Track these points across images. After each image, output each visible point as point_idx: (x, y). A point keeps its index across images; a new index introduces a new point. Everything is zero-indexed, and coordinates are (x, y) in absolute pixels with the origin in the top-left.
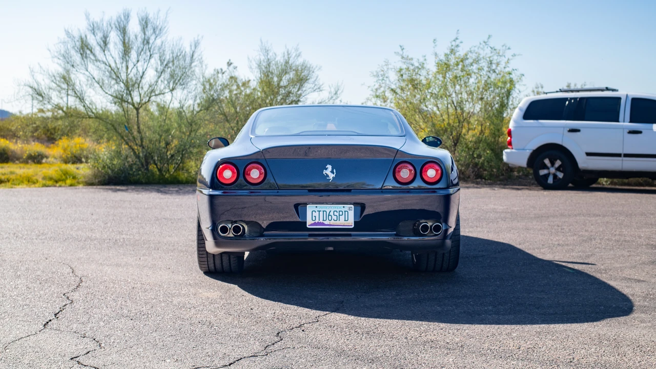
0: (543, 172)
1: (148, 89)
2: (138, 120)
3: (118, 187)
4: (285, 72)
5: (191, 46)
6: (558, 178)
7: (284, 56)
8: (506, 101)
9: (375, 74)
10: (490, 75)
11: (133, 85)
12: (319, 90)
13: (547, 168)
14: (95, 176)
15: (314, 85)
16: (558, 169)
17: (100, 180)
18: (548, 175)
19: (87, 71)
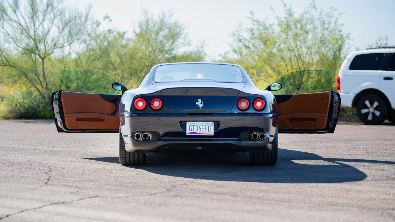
0: (364, 111)
1: (51, 42)
2: (43, 68)
3: (29, 121)
4: (161, 29)
5: (86, 8)
6: (376, 115)
7: (159, 16)
8: (338, 54)
9: (232, 34)
10: (324, 33)
11: (40, 41)
12: (188, 45)
13: (367, 108)
14: (10, 112)
15: (184, 40)
16: (376, 109)
17: (14, 115)
18: (369, 113)
19: (3, 28)
